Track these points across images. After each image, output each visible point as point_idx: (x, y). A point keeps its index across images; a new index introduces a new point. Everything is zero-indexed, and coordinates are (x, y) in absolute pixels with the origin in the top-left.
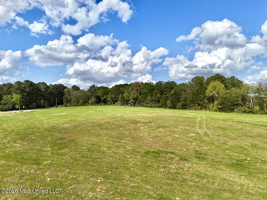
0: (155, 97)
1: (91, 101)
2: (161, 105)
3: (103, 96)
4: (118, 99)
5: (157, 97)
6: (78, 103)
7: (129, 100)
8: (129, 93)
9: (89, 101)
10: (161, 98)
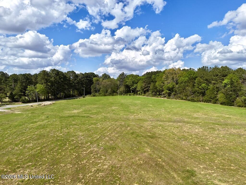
0: (198, 87)
1: (120, 90)
3: (133, 85)
4: (150, 89)
5: (201, 88)
7: (163, 91)
9: (118, 90)
10: (207, 90)
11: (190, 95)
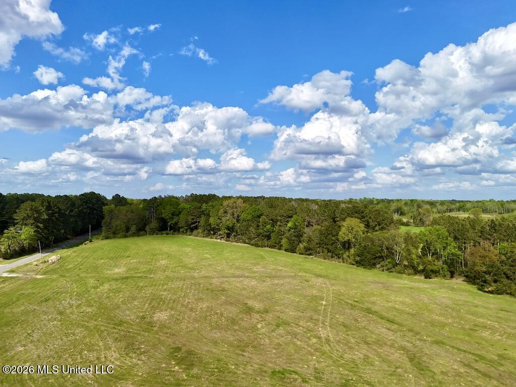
1: (151, 227)
2: (273, 244)
3: (172, 219)
4: (199, 225)
6: (127, 232)
7: (219, 230)
9: (147, 227)
10: (273, 232)
11: (254, 238)
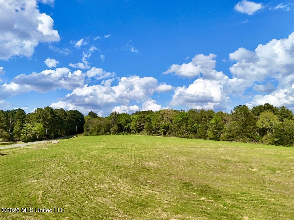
0: (191, 126)
1: (113, 129)
2: (200, 136)
3: (126, 124)
4: (144, 128)
5: (194, 127)
6: (99, 132)
8: (158, 122)
10: (198, 128)
